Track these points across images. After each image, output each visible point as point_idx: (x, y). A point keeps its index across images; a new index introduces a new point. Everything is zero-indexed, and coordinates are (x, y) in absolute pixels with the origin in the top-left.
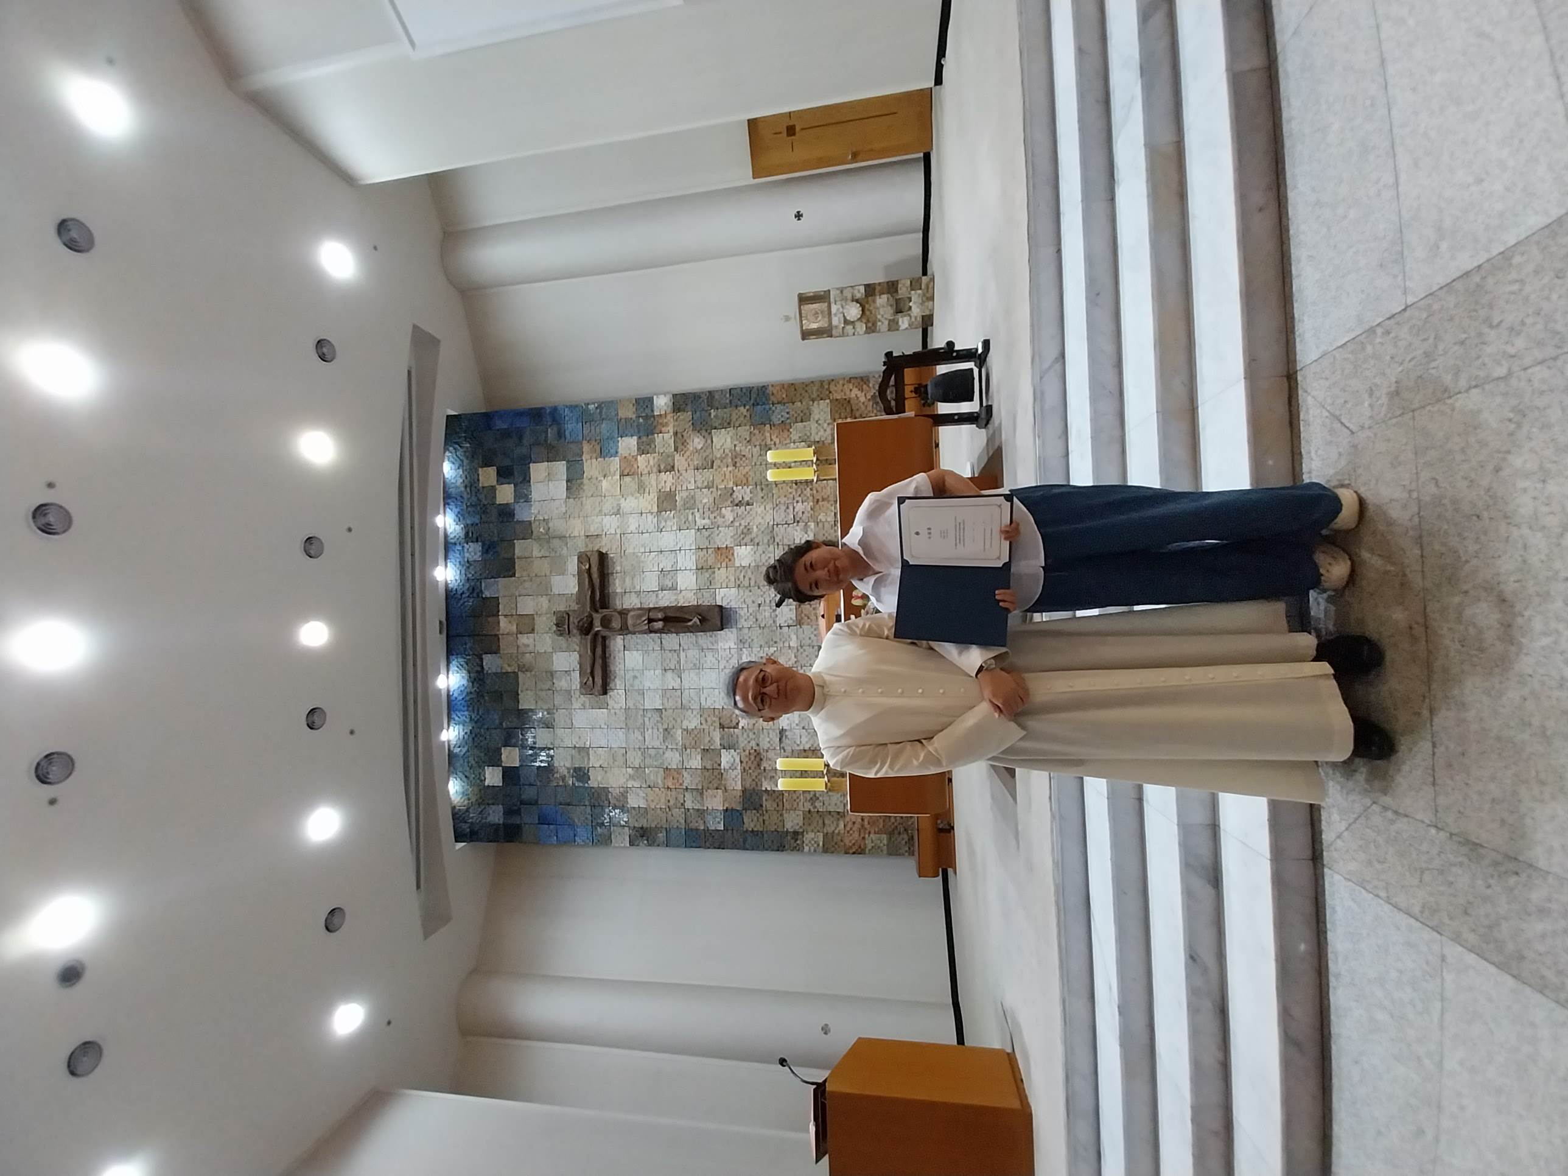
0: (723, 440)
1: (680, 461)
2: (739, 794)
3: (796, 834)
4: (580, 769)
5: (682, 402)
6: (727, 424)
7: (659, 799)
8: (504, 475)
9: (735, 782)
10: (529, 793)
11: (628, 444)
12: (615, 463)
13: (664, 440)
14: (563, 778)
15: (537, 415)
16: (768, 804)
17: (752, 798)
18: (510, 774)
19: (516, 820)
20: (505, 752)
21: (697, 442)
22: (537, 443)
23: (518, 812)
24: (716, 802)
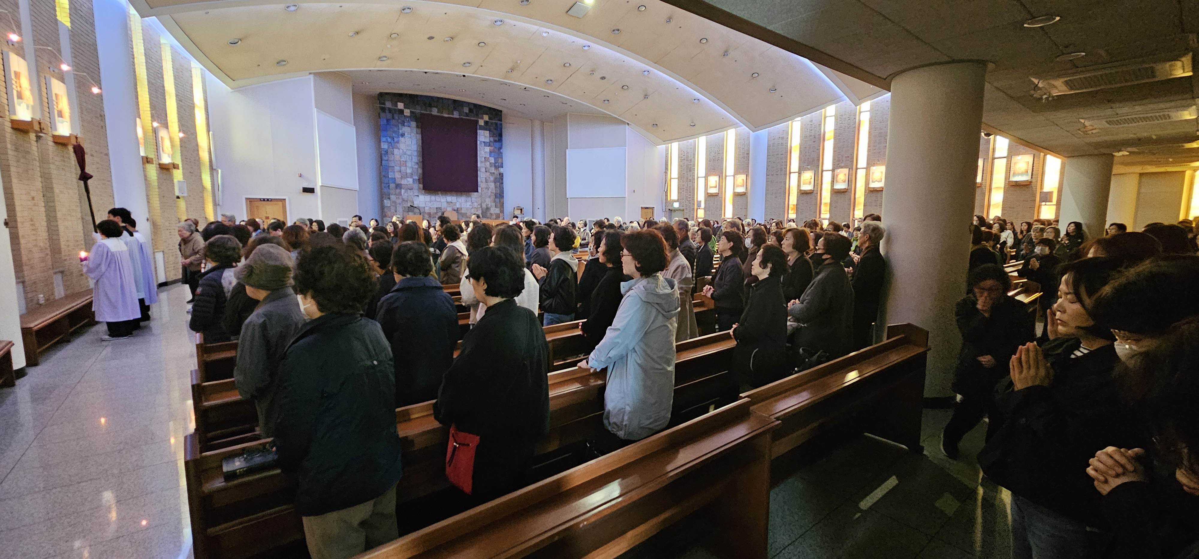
0: (492, 185)
1: (488, 174)
2: (400, 183)
3: (389, 198)
4: (404, 134)
5: (501, 175)
6: (496, 187)
7: (397, 157)
8: (486, 123)
9: (404, 182)
10: (396, 116)
11: (492, 160)
12: (488, 156)
13: (493, 170)
14: (401, 129)
15: (501, 135)
16: (398, 191)
17: (398, 186)
18: (401, 112)
19: (387, 111)
20: (408, 111)
21: (492, 179)
22: (494, 134)
23: (390, 112)
24: (398, 176)
